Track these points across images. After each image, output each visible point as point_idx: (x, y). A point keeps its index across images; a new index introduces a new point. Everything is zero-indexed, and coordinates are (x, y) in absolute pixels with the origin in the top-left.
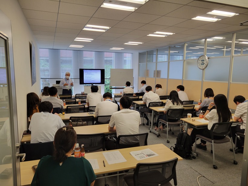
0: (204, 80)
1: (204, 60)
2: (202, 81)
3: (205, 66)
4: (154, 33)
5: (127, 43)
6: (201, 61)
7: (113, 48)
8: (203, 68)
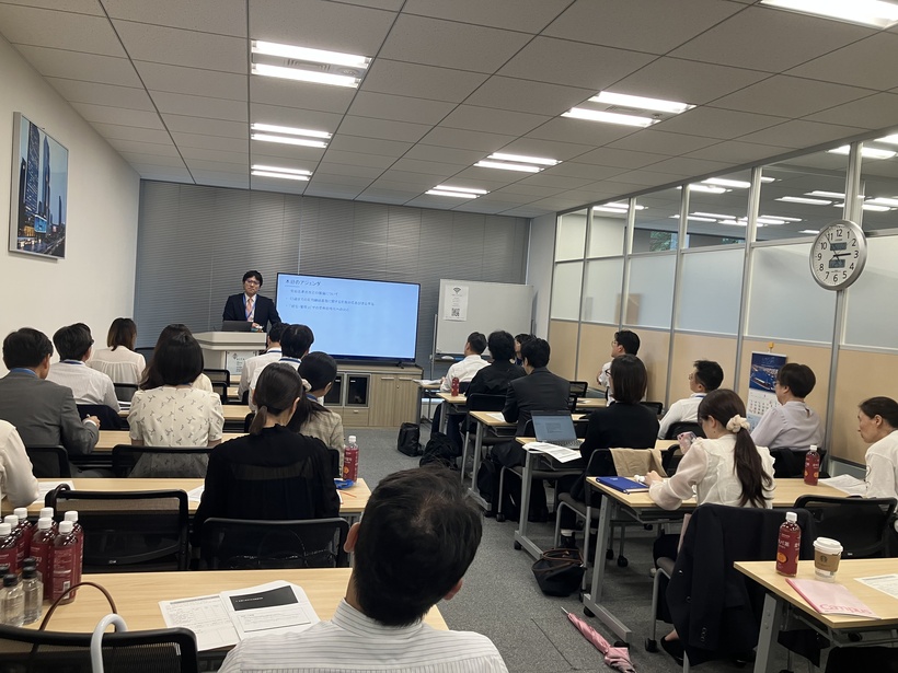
0: (843, 343)
1: (843, 246)
2: (835, 349)
3: (850, 273)
4: (593, 99)
5: (485, 158)
6: (829, 246)
7: (439, 187)
8: (838, 283)
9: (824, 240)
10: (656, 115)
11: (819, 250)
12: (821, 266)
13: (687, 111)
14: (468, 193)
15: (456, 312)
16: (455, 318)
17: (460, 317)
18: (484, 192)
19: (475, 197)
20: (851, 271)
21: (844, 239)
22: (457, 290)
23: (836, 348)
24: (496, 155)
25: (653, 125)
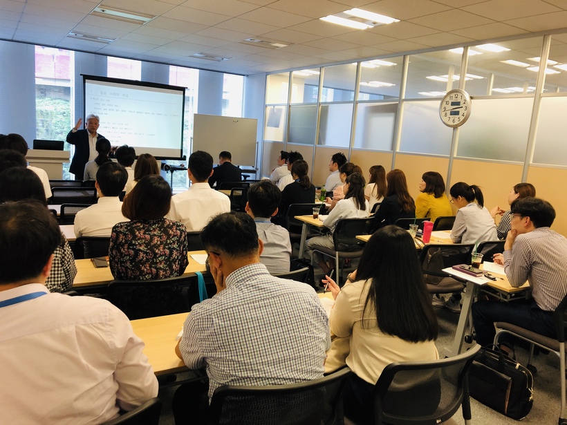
1: (458, 104)
2: (451, 159)
4: (346, 12)
6: (450, 103)
8: (455, 124)
9: (448, 99)
10: (374, 23)
11: (444, 104)
12: (446, 114)
13: (394, 23)
20: (463, 118)
21: (459, 100)
25: (368, 29)
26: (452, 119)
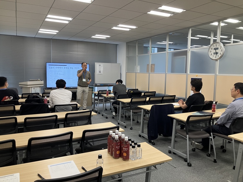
0: (218, 74)
1: (217, 49)
3: (220, 56)
4: (160, 8)
5: (116, 26)
6: (213, 49)
7: (96, 35)
8: (216, 58)
9: (212, 47)
10: (173, 13)
11: (210, 50)
12: (211, 54)
13: (183, 12)
14: (103, 37)
15: (100, 72)
16: (100, 73)
17: (101, 73)
18: (109, 37)
19: (105, 38)
20: (220, 55)
21: (218, 47)
22: (100, 65)
23: (216, 75)
24: (120, 25)
25: (171, 16)
26: (214, 56)
